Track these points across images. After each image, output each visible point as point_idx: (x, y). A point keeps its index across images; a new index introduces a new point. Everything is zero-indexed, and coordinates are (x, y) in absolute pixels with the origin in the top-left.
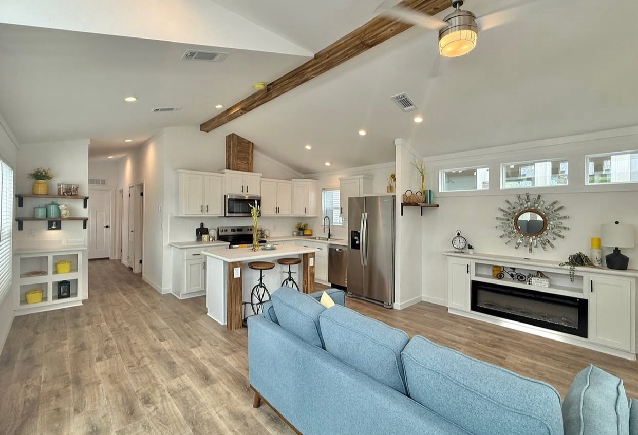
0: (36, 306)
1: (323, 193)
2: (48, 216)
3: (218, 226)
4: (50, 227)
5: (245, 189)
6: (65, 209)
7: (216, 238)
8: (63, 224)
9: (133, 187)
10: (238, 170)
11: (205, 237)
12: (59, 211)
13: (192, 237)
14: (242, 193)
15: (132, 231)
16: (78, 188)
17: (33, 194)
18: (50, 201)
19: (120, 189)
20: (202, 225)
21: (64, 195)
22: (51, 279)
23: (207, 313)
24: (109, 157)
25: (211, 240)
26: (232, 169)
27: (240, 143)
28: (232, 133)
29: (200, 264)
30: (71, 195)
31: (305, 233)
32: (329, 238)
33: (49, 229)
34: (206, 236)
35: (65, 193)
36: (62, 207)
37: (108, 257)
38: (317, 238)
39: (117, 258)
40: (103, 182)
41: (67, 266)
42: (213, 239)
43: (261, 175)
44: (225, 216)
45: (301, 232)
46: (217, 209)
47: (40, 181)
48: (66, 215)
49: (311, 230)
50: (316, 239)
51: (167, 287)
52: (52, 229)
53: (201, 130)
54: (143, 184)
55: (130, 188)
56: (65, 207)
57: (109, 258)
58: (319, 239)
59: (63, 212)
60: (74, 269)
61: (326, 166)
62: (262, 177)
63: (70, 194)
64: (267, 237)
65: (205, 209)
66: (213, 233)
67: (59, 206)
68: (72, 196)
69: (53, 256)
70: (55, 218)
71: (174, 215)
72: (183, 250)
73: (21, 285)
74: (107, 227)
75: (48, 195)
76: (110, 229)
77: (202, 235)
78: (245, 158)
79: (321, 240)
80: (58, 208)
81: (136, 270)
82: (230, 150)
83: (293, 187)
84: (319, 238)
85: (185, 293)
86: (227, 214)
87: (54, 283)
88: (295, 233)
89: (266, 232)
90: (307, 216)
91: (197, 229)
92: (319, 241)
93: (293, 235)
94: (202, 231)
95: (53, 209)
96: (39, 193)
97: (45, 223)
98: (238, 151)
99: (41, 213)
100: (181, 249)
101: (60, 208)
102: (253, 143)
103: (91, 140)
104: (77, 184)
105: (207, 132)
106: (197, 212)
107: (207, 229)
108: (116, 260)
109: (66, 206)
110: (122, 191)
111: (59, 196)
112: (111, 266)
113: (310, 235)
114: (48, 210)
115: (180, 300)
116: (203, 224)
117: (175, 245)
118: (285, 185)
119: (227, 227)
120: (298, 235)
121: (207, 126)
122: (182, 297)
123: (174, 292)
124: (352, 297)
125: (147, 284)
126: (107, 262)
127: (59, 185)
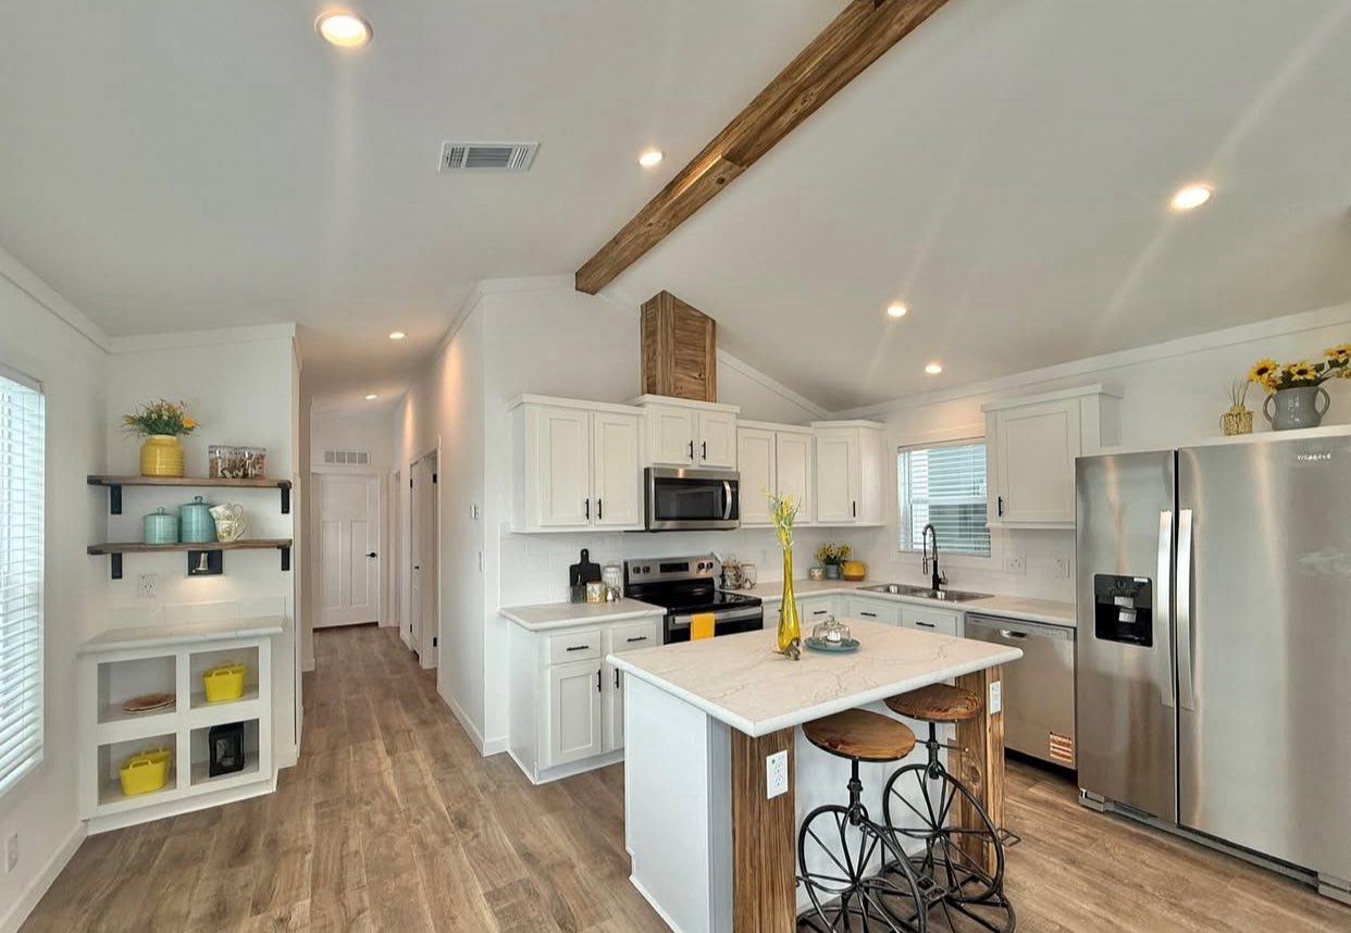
0: (147, 803)
1: (900, 457)
2: (184, 540)
3: (627, 558)
4: (193, 570)
5: (698, 451)
6: (228, 518)
7: (621, 594)
8: (229, 558)
9: (417, 463)
10: (678, 396)
11: (594, 589)
12: (212, 522)
13: (561, 591)
14: (690, 462)
15: (417, 568)
16: (262, 457)
17: (143, 475)
18: (188, 495)
19: (395, 471)
20: (585, 554)
21: (225, 477)
22: (185, 722)
23: (630, 874)
24: (369, 397)
25: (610, 597)
26: (664, 395)
27: (681, 319)
28: (659, 291)
29: (588, 675)
30: (245, 476)
31: (847, 572)
32: (936, 587)
33: (190, 574)
34: (596, 587)
35: (226, 472)
36: (218, 511)
37: (375, 620)
38: (893, 589)
39: (392, 623)
40: (363, 458)
41: (233, 680)
42: (616, 596)
43: (737, 409)
44: (647, 530)
45: (833, 568)
46: (627, 509)
47: (157, 437)
48: (229, 533)
49: (863, 565)
50: (888, 590)
51: (496, 736)
52: (199, 573)
53: (577, 289)
54: (435, 452)
55: (412, 466)
56: (228, 512)
57: (376, 624)
58: (899, 592)
59: (222, 526)
60: (250, 688)
61: (931, 375)
62: (738, 416)
63: (241, 474)
64: (752, 585)
65: (594, 510)
66: (613, 577)
67: (212, 510)
68: (245, 482)
69: (191, 655)
70: (203, 543)
71: (512, 528)
72: (539, 634)
73: (101, 744)
74: (373, 555)
75: (182, 476)
76: (378, 559)
77: (585, 584)
78: (695, 362)
79: (905, 593)
80: (210, 514)
81: (426, 663)
82: (654, 341)
83: (815, 442)
84: (899, 587)
85: (550, 765)
86: (654, 525)
87: (195, 733)
88: (817, 573)
89: (748, 572)
90: (857, 524)
91: (573, 568)
92: (899, 597)
93: (811, 577)
94: (584, 574)
95: (195, 519)
96: (158, 473)
97: (181, 559)
98: (678, 342)
99: (161, 528)
100: (536, 631)
101: (215, 515)
102: (714, 321)
103: (298, 326)
104: (261, 446)
105: (593, 293)
106: (572, 519)
107: (598, 566)
108: (390, 627)
109: (229, 507)
110: (398, 476)
111: (213, 482)
112: (376, 646)
113: (860, 579)
114: (184, 520)
115: (536, 786)
116: (586, 551)
117: (513, 617)
118: (795, 442)
119: (649, 560)
120: (826, 576)
121: (594, 276)
122: (540, 779)
123: (515, 751)
124: (1106, 813)
125: (446, 712)
126: (372, 632)
127: (212, 449)
